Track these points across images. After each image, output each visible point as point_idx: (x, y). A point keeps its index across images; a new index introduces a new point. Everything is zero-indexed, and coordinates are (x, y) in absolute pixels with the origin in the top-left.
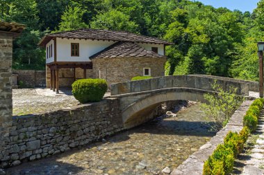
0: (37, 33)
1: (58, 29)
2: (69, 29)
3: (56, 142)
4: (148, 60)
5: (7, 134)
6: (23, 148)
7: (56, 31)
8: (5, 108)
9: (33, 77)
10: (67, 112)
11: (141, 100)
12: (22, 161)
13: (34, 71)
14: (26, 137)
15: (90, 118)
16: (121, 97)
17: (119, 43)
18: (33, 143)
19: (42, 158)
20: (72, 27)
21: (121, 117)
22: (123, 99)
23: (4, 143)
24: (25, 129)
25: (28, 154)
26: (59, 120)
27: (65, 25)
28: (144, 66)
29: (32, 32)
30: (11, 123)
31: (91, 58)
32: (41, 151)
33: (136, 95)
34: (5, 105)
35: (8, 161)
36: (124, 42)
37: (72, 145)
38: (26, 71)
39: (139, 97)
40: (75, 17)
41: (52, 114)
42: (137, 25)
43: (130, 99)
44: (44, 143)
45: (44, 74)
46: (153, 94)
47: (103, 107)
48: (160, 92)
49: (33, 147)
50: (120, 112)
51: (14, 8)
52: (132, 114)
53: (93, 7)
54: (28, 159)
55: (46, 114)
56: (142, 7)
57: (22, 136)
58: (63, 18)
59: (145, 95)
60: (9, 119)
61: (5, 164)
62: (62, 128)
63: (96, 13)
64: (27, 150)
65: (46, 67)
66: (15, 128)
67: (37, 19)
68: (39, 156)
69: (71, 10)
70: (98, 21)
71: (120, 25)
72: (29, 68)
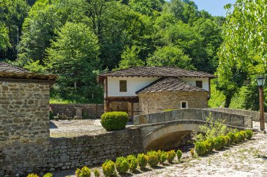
0: (97, 72)
1: (118, 67)
2: (127, 67)
3: (81, 158)
4: (185, 94)
5: (46, 150)
6: (57, 160)
7: (116, 69)
8: (44, 132)
9: (95, 109)
10: (92, 137)
11: (157, 130)
12: (56, 169)
13: (95, 105)
14: (59, 153)
15: (112, 143)
16: (142, 127)
17: (163, 78)
18: (64, 158)
19: (70, 169)
20: (129, 64)
21: (141, 144)
22: (143, 129)
23: (44, 155)
24: (59, 147)
25: (61, 165)
26: (85, 142)
27: (124, 64)
28: (182, 100)
29: (94, 72)
30: (48, 142)
31: (137, 93)
32: (70, 163)
33: (153, 125)
34: (45, 130)
35: (46, 168)
36: (167, 77)
37: (95, 162)
38: (89, 105)
39: (156, 127)
40: (132, 55)
41: (79, 138)
42: (191, 59)
43: (149, 129)
44: (72, 158)
45: (103, 107)
46: (167, 125)
47: (123, 134)
48: (172, 123)
49: (64, 161)
50: (141, 139)
51: (79, 53)
52: (150, 141)
53: (153, 44)
54: (60, 168)
55: (75, 138)
56: (204, 38)
57: (56, 152)
58: (123, 57)
59: (160, 126)
60: (47, 140)
61: (44, 170)
62: (87, 149)
63: (155, 49)
64: (60, 162)
65: (105, 101)
66: (52, 146)
67: (98, 60)
68: (68, 167)
69: (128, 49)
70: (154, 57)
71: (173, 60)
72: (92, 102)
